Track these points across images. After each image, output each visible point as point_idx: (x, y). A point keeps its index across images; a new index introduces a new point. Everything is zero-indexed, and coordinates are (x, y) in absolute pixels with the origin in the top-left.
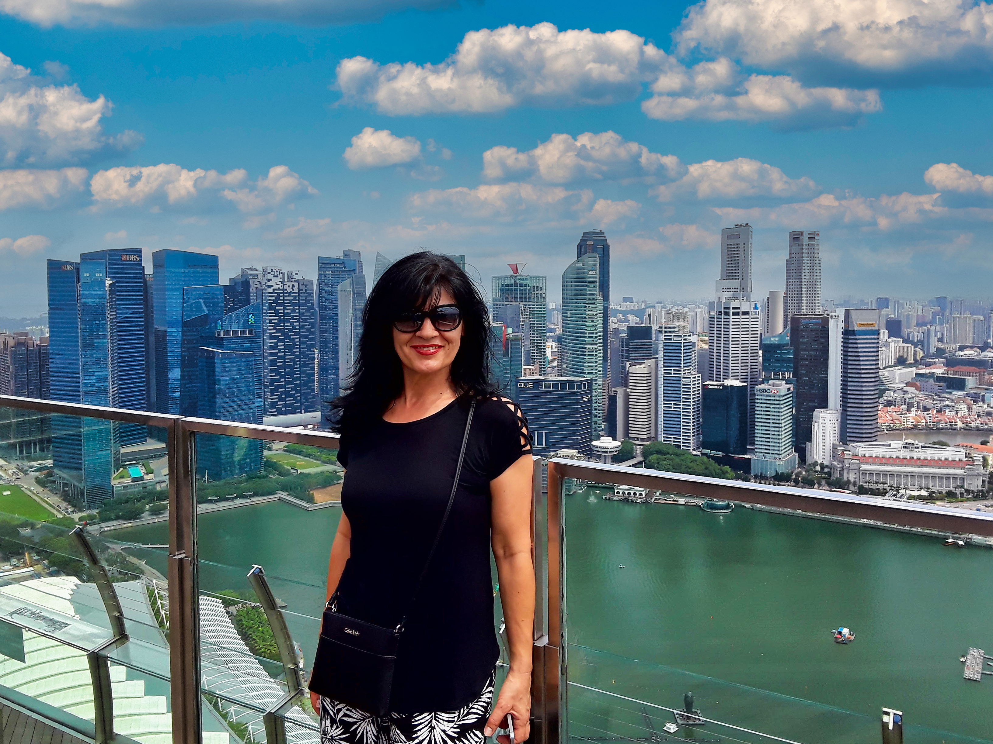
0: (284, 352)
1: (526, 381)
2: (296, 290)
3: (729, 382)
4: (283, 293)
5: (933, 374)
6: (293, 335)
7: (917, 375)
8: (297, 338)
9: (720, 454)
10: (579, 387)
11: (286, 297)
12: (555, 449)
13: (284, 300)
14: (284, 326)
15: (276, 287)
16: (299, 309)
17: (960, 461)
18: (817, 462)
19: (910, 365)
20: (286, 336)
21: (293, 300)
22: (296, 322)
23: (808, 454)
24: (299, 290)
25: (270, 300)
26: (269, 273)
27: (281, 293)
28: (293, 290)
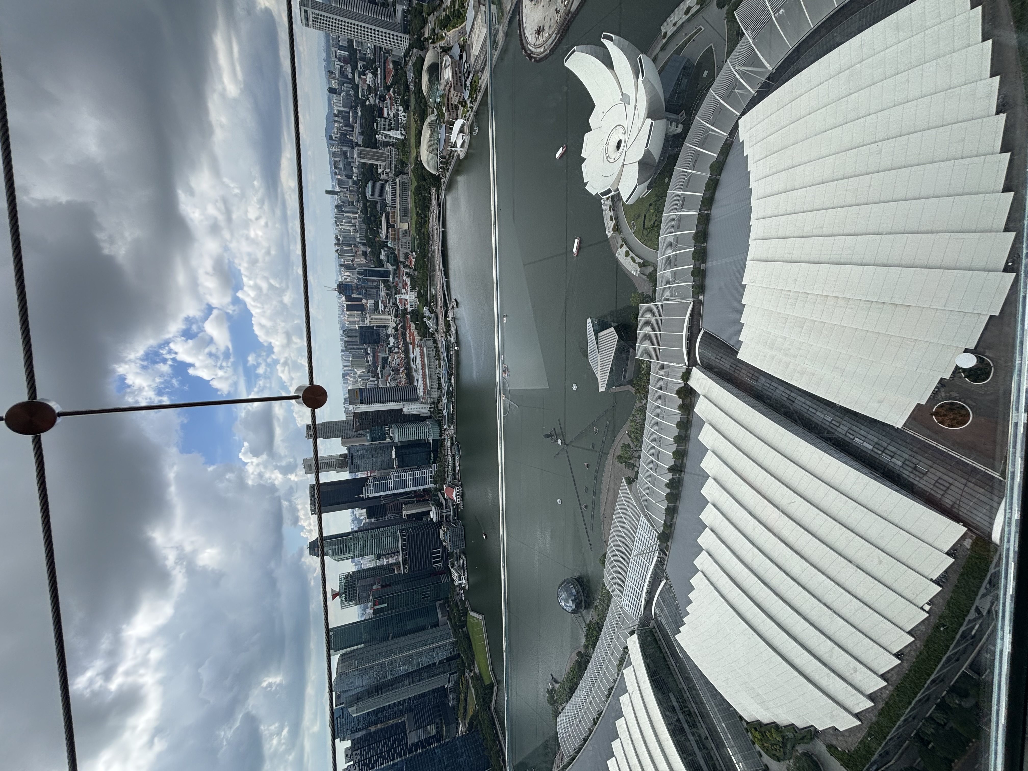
1: (404, 568)
2: (359, 751)
3: (394, 456)
4: (361, 761)
5: (381, 371)
7: (382, 377)
9: (432, 455)
10: (404, 536)
11: (364, 758)
12: (441, 542)
14: (385, 752)
17: (420, 349)
18: (429, 411)
19: (378, 382)
20: (392, 747)
21: (366, 751)
23: (426, 415)
24: (358, 749)
27: (361, 763)
28: (359, 754)
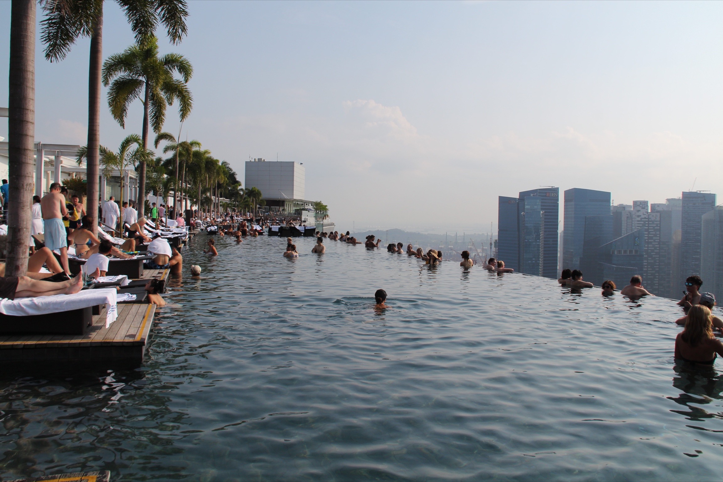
0: (647, 268)
2: (658, 219)
4: (648, 221)
6: (654, 255)
8: (657, 257)
11: (650, 224)
13: (648, 226)
15: (643, 216)
16: (660, 234)
21: (655, 226)
22: (656, 244)
24: (661, 219)
25: (638, 226)
26: (638, 205)
27: (646, 221)
28: (656, 219)
